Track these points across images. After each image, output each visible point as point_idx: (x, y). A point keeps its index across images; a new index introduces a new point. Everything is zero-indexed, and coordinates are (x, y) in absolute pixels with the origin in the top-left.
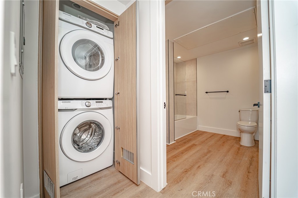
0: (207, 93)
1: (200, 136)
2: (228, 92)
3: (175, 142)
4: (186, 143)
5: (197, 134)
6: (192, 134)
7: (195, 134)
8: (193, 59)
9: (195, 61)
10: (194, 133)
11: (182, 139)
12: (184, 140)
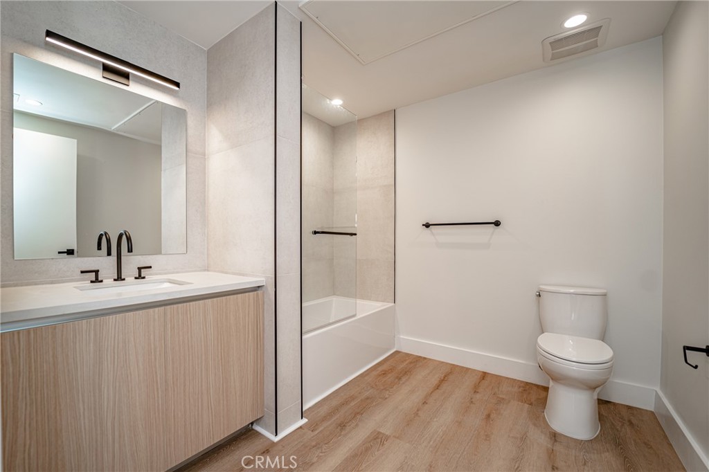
0: (427, 226)
1: (404, 379)
2: (497, 224)
3: (305, 420)
4: (348, 429)
5: (392, 370)
6: (375, 373)
7: (384, 373)
8: (384, 113)
9: (390, 118)
10: (385, 367)
11: (335, 403)
12: (343, 404)
